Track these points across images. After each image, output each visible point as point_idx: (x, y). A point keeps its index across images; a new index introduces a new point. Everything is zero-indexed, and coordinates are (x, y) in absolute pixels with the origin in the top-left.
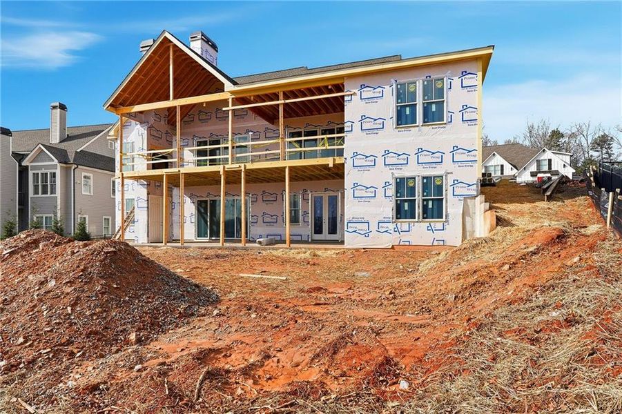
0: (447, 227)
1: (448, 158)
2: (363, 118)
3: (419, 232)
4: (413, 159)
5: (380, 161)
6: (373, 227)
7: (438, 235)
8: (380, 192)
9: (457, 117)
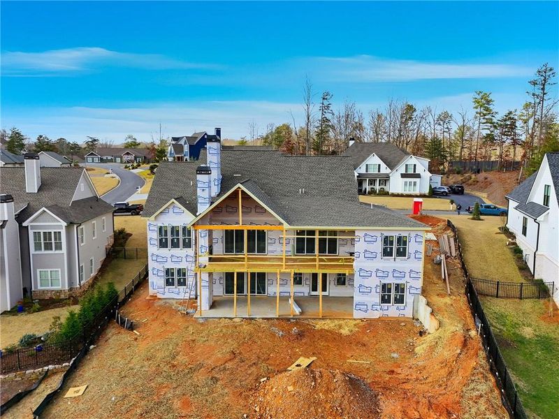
0: (406, 308)
1: (407, 275)
2: (366, 251)
3: (393, 311)
4: (390, 275)
5: (374, 274)
6: (369, 308)
7: (402, 312)
8: (374, 290)
9: (413, 256)
